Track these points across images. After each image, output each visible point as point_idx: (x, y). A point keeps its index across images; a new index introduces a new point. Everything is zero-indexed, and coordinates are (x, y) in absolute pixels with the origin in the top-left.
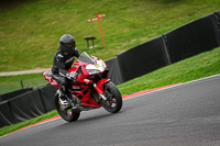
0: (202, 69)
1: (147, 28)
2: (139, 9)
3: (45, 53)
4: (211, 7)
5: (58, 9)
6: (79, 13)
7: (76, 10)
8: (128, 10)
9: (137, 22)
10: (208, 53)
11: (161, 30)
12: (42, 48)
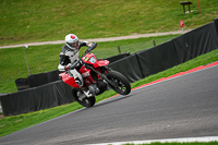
12: (138, 14)
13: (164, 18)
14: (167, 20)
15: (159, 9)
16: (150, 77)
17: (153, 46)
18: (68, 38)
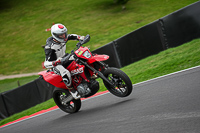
0: (150, 71)
1: (99, 35)
2: (91, 18)
3: (6, 62)
4: (156, 14)
5: (17, 21)
6: (36, 23)
7: (34, 21)
8: (82, 20)
9: (90, 30)
10: (154, 56)
11: (111, 37)
12: (3, 57)
13: (28, 61)
14: (30, 62)
15: (23, 52)
16: (15, 115)
17: (17, 87)
18: (55, 29)
